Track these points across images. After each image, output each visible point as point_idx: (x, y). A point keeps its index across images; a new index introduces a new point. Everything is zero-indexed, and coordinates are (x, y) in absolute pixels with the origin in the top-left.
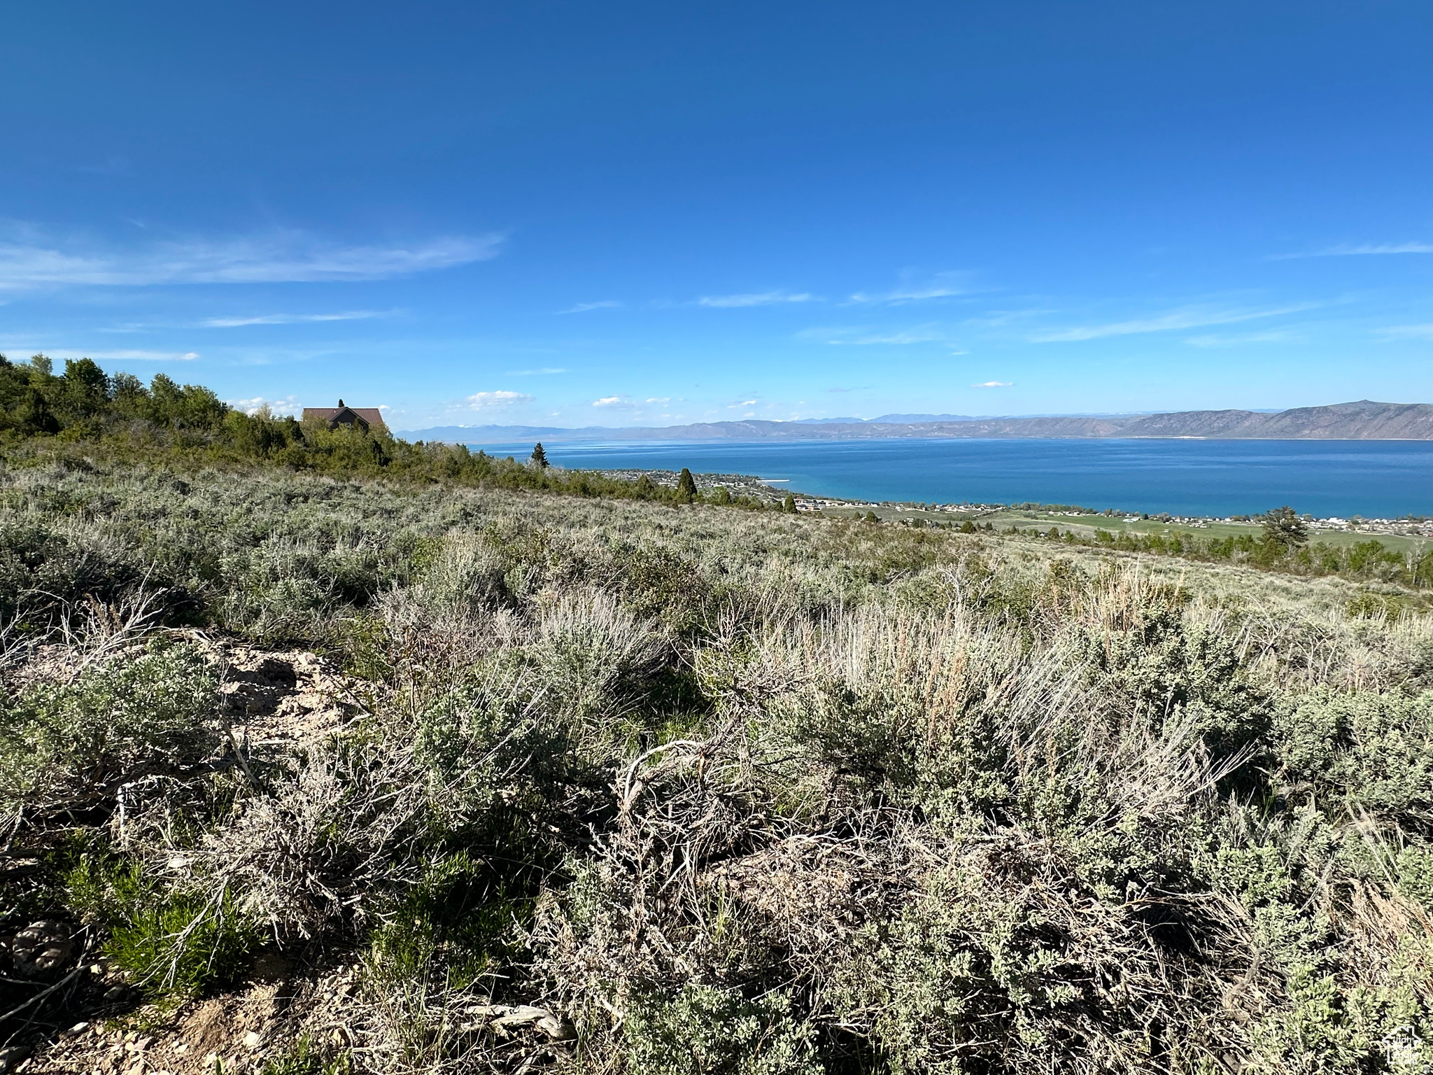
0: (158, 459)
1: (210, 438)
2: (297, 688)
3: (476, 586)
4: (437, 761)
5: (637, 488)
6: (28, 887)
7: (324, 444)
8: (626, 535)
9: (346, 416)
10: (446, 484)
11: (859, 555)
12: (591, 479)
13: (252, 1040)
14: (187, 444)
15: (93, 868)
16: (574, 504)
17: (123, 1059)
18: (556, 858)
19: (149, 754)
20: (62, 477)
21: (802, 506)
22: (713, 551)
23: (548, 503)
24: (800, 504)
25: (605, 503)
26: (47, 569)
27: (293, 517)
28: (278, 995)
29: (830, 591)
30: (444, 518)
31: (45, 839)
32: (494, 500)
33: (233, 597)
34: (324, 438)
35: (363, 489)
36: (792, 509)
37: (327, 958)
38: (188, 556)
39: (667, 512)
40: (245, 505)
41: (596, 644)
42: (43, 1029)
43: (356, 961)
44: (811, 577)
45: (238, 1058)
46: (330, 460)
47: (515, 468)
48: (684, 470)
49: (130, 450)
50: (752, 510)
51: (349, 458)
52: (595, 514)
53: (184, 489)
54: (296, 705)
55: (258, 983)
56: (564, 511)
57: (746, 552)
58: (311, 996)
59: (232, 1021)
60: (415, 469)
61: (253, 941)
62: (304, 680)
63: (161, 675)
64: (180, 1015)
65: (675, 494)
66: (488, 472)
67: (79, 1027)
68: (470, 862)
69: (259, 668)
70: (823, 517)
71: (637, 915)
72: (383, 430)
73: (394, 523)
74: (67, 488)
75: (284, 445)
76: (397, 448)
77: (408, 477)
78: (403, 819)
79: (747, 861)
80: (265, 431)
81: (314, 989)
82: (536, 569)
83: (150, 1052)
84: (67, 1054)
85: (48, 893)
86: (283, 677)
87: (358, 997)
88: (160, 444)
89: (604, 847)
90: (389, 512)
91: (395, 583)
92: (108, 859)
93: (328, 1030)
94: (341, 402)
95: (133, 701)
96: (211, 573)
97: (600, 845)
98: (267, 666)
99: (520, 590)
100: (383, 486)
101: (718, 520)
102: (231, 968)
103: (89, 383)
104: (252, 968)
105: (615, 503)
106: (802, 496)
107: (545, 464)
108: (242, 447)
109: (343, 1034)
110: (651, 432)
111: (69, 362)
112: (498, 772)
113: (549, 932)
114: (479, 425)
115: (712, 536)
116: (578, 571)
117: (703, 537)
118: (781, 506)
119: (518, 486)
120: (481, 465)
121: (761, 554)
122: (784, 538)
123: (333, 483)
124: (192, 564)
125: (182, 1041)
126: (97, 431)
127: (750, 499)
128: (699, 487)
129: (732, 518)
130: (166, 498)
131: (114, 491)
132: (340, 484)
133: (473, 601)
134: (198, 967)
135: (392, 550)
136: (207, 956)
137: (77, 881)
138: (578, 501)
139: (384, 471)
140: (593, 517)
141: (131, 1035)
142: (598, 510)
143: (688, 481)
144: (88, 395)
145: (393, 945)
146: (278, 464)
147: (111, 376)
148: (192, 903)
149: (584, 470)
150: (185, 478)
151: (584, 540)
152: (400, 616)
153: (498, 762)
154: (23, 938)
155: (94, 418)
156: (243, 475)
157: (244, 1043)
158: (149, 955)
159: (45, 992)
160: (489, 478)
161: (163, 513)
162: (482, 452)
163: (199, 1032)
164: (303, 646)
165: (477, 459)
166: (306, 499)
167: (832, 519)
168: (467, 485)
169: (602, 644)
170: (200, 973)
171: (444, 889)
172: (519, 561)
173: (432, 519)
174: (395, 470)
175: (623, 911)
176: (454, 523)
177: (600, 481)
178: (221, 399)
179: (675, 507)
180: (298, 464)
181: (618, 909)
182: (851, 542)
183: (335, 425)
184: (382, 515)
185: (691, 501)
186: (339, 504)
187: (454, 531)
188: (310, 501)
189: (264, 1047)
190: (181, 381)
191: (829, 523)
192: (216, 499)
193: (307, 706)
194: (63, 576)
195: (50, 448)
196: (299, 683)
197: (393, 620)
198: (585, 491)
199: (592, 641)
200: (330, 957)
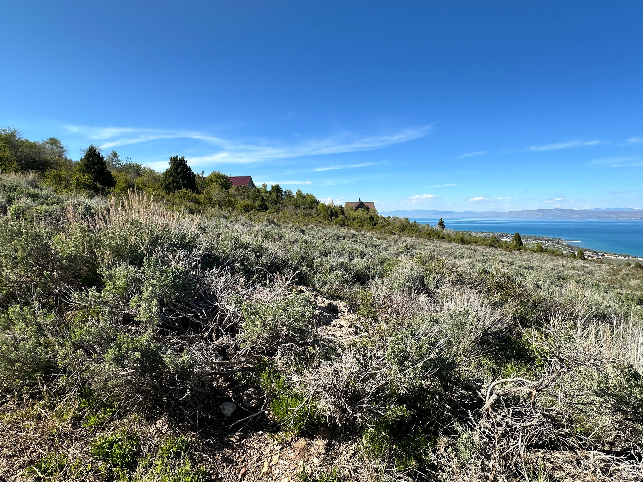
0: (296, 221)
1: (313, 213)
2: (339, 316)
3: (412, 282)
4: (396, 361)
5: (489, 241)
6: (249, 375)
7: (352, 217)
8: (484, 264)
9: (361, 205)
10: (399, 235)
11: (629, 287)
12: (466, 236)
13: (316, 461)
14: (305, 215)
15: (269, 374)
16: (457, 247)
17: (273, 451)
18: (448, 420)
19: (290, 335)
20: (267, 226)
21: (588, 256)
22: (532, 276)
23: (444, 246)
24: (587, 255)
25: (472, 247)
26: (263, 259)
27: (339, 245)
28: (326, 445)
29: (609, 307)
30: (398, 250)
31: (255, 358)
32: (419, 243)
33: (318, 276)
34: (352, 214)
35: (366, 236)
36: (582, 256)
37: (345, 436)
38: (303, 258)
39: (506, 254)
40: (323, 240)
41: (471, 318)
42: (250, 429)
43: (356, 441)
44: (596, 297)
45: (311, 467)
46: (354, 223)
47: (430, 229)
48: (516, 234)
49: (288, 217)
50: (556, 256)
51: (361, 222)
52: (467, 252)
53: (303, 232)
54: (338, 323)
55: (319, 437)
56: (452, 250)
57: (553, 278)
58: (338, 450)
59: (309, 450)
60: (387, 228)
61: (319, 419)
62: (341, 313)
63: (297, 305)
64: (292, 440)
65: (510, 245)
66: (417, 230)
67: (260, 432)
68: (407, 411)
69: (326, 306)
70: (603, 263)
71: (493, 466)
72: (375, 211)
73: (377, 251)
74: (269, 230)
75: (338, 217)
76: (380, 219)
77: (383, 231)
78: (380, 384)
79: (556, 454)
80: (331, 211)
81: (340, 447)
82: (439, 277)
83: (281, 451)
84: (256, 441)
85: (255, 379)
86: (333, 311)
87: (356, 458)
88: (297, 215)
89: (476, 424)
90: (375, 246)
91: (377, 277)
92: (274, 371)
93: (344, 468)
94: (360, 199)
95: (287, 313)
96: (310, 265)
97: (474, 423)
98: (328, 305)
99: (432, 286)
100: (374, 235)
101: (536, 260)
102: (311, 428)
103: (277, 193)
104: (318, 430)
105: (478, 248)
106: (589, 251)
107: (444, 228)
108: (323, 217)
109: (350, 472)
110: (499, 214)
111: (272, 186)
112: (422, 372)
113: (446, 459)
114: (415, 209)
115: (531, 268)
116: (460, 280)
117: (526, 268)
118: (575, 255)
119: (430, 237)
120: (414, 227)
121: (562, 280)
122: (577, 273)
123: (354, 232)
124: (304, 261)
125: (292, 451)
126: (278, 210)
127: (555, 250)
128: (524, 242)
129: (543, 260)
130: (297, 236)
131: (282, 232)
132: (357, 233)
133: (410, 288)
134: (300, 424)
135: (376, 262)
136: (303, 421)
137: (264, 378)
138: (460, 246)
139: (374, 228)
140: (466, 254)
141: (276, 442)
142: (469, 251)
143: (518, 239)
144: (277, 197)
145: (372, 440)
146: (335, 224)
147: (284, 190)
148: (299, 397)
149: (462, 231)
150: (304, 228)
151: (463, 264)
152: (379, 291)
153: (423, 367)
154: (247, 393)
155: (278, 205)
156: (323, 228)
157: (313, 461)
158: (284, 413)
159: (252, 416)
160: (418, 233)
161: (296, 241)
162: (415, 221)
163: (298, 450)
164: (341, 299)
165: (413, 224)
166: (344, 238)
167: (609, 264)
168: (408, 236)
169: (474, 319)
170: (300, 426)
171: (395, 421)
172: (431, 272)
173: (393, 250)
174: (378, 228)
175: (485, 461)
176: (402, 252)
177: (470, 237)
178: (317, 199)
179: (511, 251)
180: (342, 224)
181: (483, 460)
182: (623, 279)
183: (357, 209)
184: (372, 246)
185: (519, 249)
186: (356, 241)
187: (402, 257)
188: (345, 239)
189: (320, 466)
190: (305, 192)
191: (607, 267)
192: (313, 237)
193: (342, 324)
194: (267, 263)
195: (264, 216)
196: (339, 314)
197: (375, 293)
198: (463, 241)
199: (468, 316)
200: (346, 436)
